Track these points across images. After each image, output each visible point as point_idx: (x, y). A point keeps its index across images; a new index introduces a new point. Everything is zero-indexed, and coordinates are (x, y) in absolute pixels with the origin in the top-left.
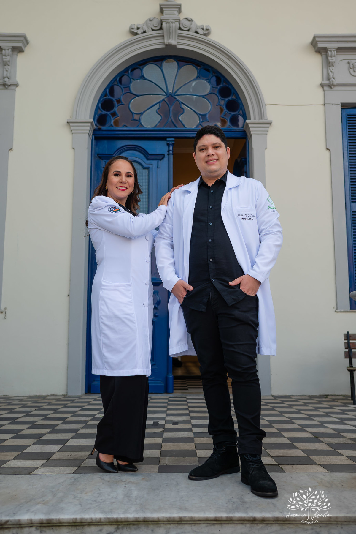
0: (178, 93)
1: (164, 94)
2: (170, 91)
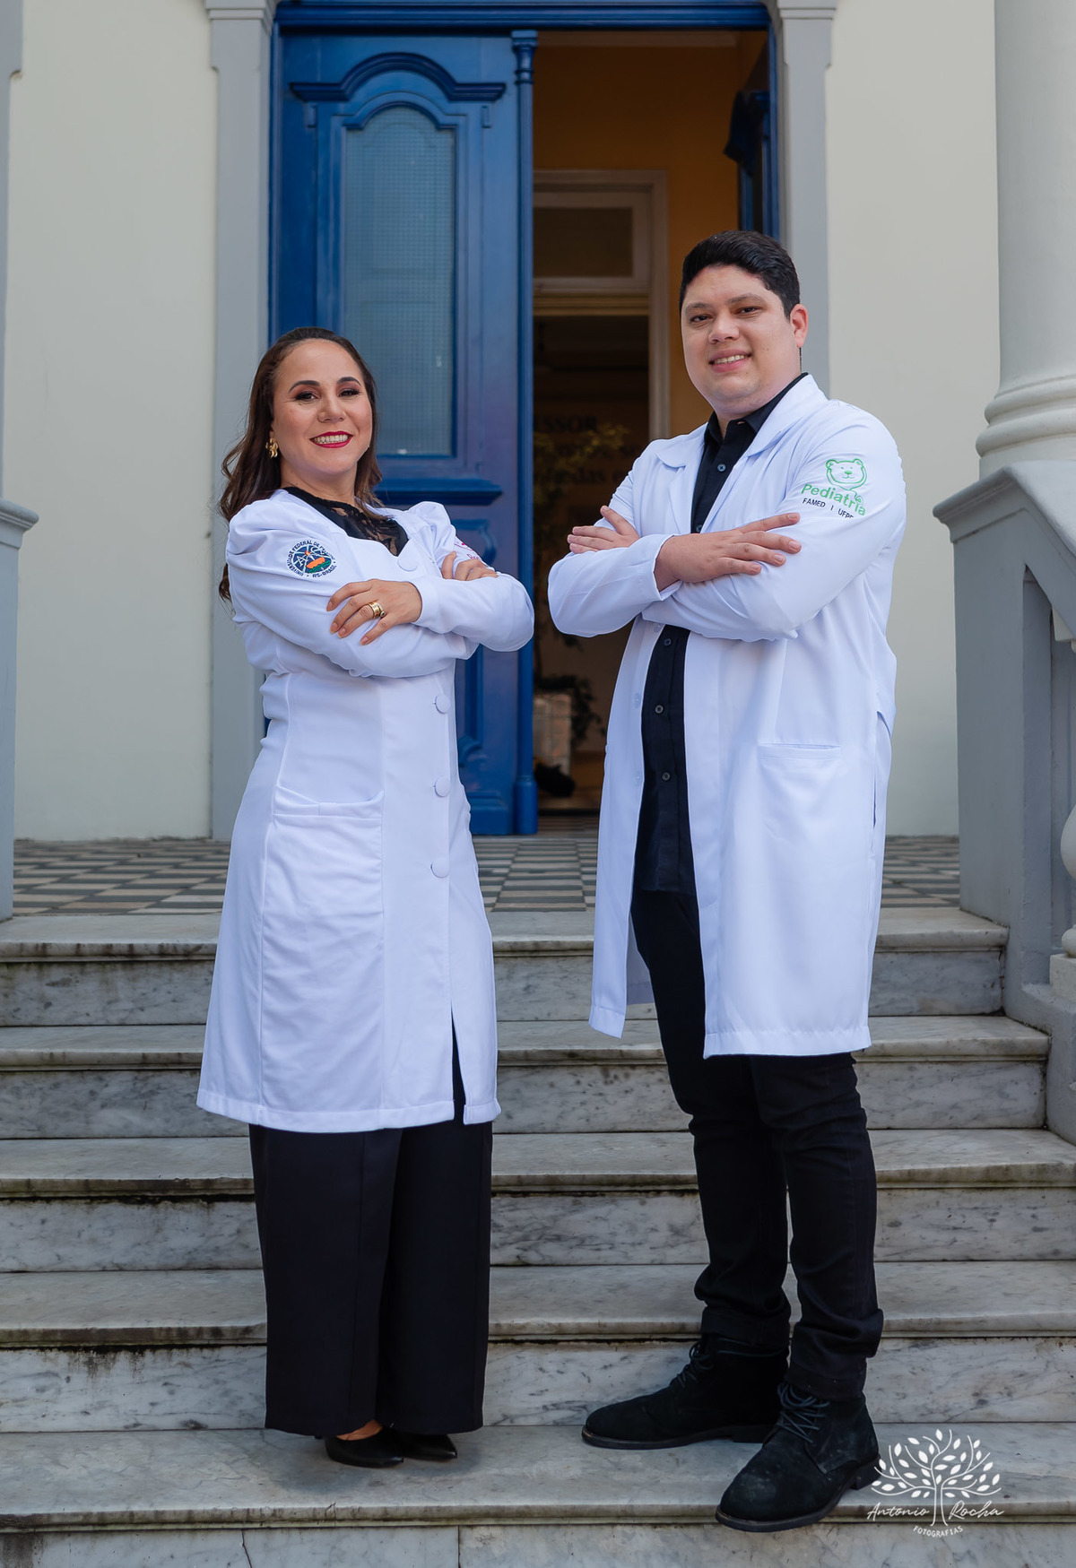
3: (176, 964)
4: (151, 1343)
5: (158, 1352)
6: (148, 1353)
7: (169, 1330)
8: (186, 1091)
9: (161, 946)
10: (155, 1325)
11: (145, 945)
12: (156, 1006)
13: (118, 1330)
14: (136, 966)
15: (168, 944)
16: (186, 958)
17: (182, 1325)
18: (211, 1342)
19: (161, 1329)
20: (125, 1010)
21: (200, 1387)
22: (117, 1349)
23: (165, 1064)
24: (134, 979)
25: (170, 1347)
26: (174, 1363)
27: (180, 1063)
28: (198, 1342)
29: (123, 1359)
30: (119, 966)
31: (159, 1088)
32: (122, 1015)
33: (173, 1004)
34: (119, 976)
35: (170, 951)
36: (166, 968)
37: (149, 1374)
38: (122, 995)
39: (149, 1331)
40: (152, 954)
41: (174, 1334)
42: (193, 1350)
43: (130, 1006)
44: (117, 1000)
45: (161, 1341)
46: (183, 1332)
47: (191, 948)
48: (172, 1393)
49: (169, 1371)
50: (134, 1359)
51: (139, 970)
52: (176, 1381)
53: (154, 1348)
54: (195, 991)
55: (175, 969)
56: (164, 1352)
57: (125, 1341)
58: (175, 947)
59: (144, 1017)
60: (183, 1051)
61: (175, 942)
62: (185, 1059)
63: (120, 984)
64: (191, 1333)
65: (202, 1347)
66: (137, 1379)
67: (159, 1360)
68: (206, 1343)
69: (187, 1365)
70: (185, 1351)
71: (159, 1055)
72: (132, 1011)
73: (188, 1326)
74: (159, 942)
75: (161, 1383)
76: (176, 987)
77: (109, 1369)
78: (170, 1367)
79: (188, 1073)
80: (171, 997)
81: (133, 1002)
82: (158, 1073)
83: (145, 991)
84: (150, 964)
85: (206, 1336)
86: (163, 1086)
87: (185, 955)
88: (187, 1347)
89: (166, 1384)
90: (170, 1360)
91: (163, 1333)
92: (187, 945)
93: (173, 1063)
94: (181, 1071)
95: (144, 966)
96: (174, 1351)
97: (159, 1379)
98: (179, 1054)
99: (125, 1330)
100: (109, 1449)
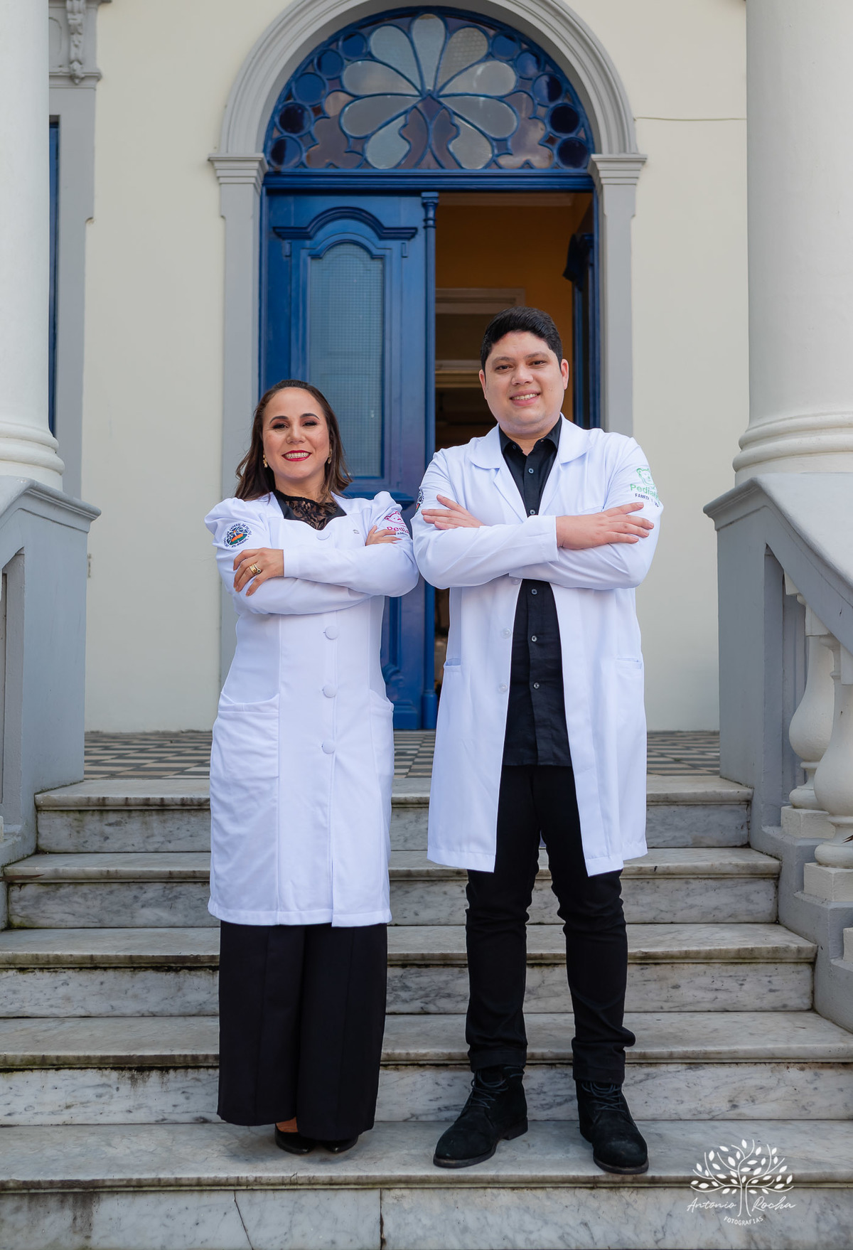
0: (445, 91)
1: (416, 93)
2: (429, 87)
3: (192, 812)
4: (173, 1065)
5: (178, 1071)
6: (171, 1072)
7: (185, 1056)
8: (199, 897)
9: (183, 799)
10: (176, 1053)
11: (172, 798)
12: (179, 839)
13: (151, 1056)
14: (166, 813)
15: (187, 798)
16: (199, 808)
17: (194, 1053)
18: (214, 1065)
19: (180, 1056)
20: (158, 842)
21: (207, 1094)
22: (151, 1069)
23: (185, 878)
24: (165, 821)
25: (186, 1068)
26: (188, 1079)
27: (195, 878)
28: (205, 1065)
29: (155, 1076)
30: (154, 812)
31: (180, 894)
32: (156, 846)
33: (190, 838)
34: (154, 819)
35: (189, 802)
36: (186, 814)
37: (172, 1085)
38: (156, 832)
39: (173, 1056)
40: (177, 805)
41: (189, 1059)
42: (202, 1070)
43: (162, 839)
44: (152, 835)
45: (180, 1063)
46: (195, 1058)
47: (203, 800)
48: (187, 1098)
49: (186, 1084)
50: (162, 1076)
51: (168, 815)
52: (190, 1090)
53: (175, 1068)
54: (202, 829)
56: (183, 1071)
57: (156, 1064)
58: (192, 799)
59: (171, 847)
60: (196, 869)
61: (192, 796)
62: (198, 875)
63: (155, 825)
64: (201, 1058)
65: (208, 1068)
66: (164, 1089)
67: (179, 1076)
68: (211, 1065)
69: (198, 1080)
70: (196, 1070)
71: (180, 872)
72: (163, 843)
73: (198, 1053)
74: (181, 796)
75: (180, 1092)
76: (192, 826)
77: (145, 1082)
78: (186, 1081)
79: (200, 884)
80: (189, 833)
81: (164, 836)
82: (179, 884)
83: (171, 829)
84: (175, 811)
85: (211, 1061)
86: (183, 893)
87: (199, 805)
88: (198, 1067)
89: (183, 1092)
90: (186, 1076)
91: (182, 1059)
93: (189, 878)
94: (195, 883)
95: (171, 812)
96: (189, 1070)
97: (179, 1089)
98: (194, 872)
99: (155, 1056)
100: (145, 1135)
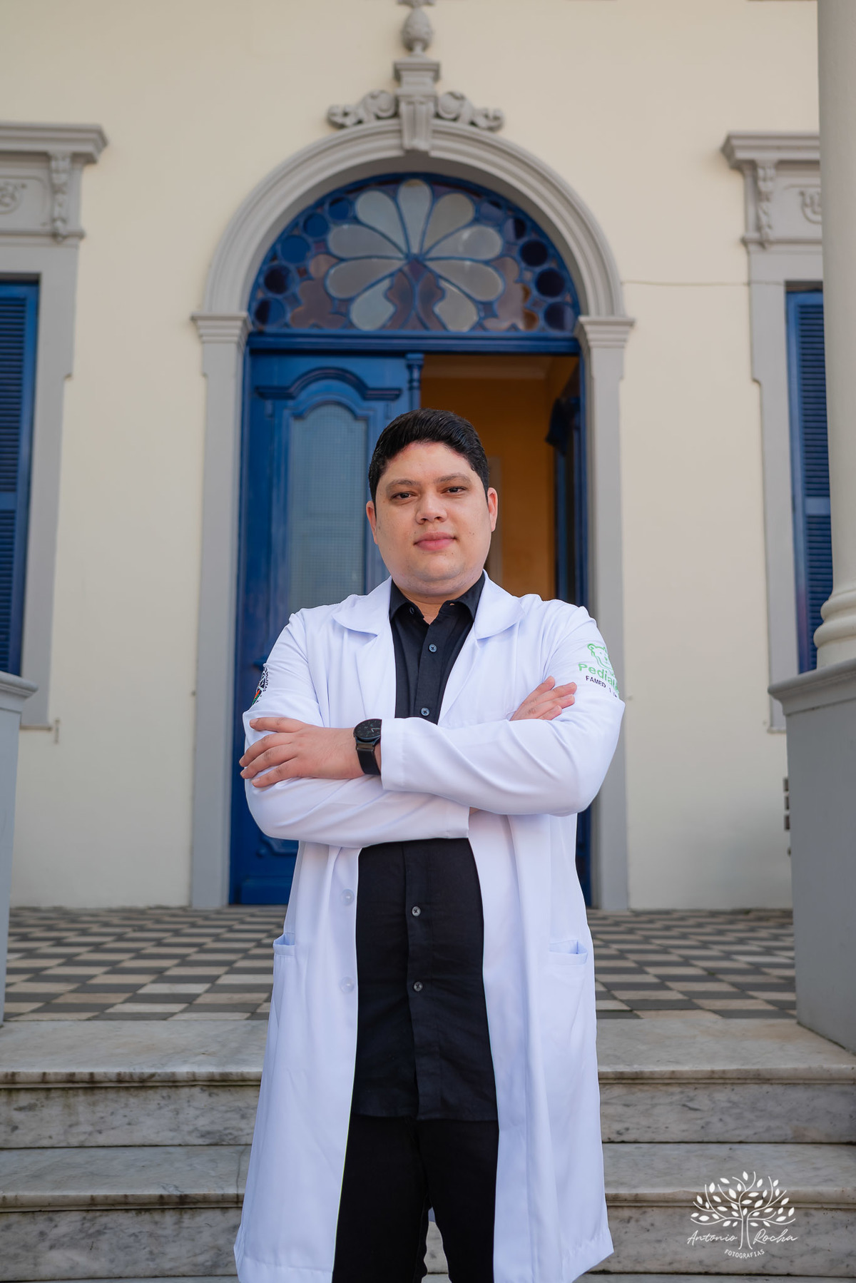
0: (432, 255)
1: (401, 256)
2: (415, 249)
3: (132, 1090)
9: (119, 1074)
11: (105, 1073)
12: (113, 1129)
14: (97, 1092)
15: (125, 1073)
16: (141, 1085)
20: (85, 1133)
23: (113, 1205)
24: (94, 1104)
30: (80, 1092)
31: (106, 1227)
32: (82, 1138)
33: (128, 1127)
34: (81, 1102)
35: (127, 1078)
36: (123, 1094)
38: (82, 1119)
40: (111, 1081)
43: (89, 1129)
44: (77, 1124)
47: (146, 1076)
51: (99, 1095)
54: (148, 1115)
55: (131, 1094)
58: (131, 1074)
59: (101, 1140)
61: (131, 1070)
62: (131, 1200)
63: (81, 1109)
72: (90, 1134)
74: (117, 1070)
76: (131, 1111)
79: (133, 1212)
80: (126, 1120)
81: (92, 1124)
82: (105, 1213)
83: (103, 1115)
84: (109, 1090)
86: (110, 1225)
87: (140, 1082)
92: (143, 1073)
95: (103, 1091)
98: (126, 1196)
